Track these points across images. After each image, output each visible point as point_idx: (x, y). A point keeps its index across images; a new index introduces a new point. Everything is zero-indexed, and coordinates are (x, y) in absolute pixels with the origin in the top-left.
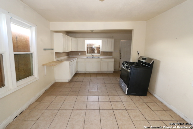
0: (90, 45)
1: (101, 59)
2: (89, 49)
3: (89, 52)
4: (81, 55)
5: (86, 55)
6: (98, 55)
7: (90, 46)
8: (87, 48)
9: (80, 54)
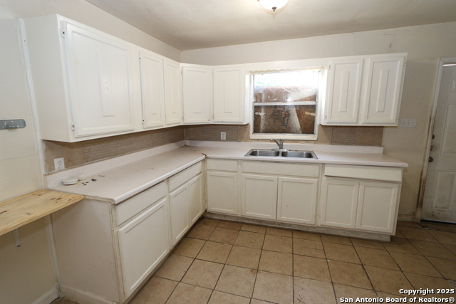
0: (270, 94)
1: (324, 164)
2: (262, 114)
3: (262, 127)
4: (229, 139)
5: (249, 139)
6: (307, 141)
7: (267, 101)
8: (257, 109)
9: (223, 135)
